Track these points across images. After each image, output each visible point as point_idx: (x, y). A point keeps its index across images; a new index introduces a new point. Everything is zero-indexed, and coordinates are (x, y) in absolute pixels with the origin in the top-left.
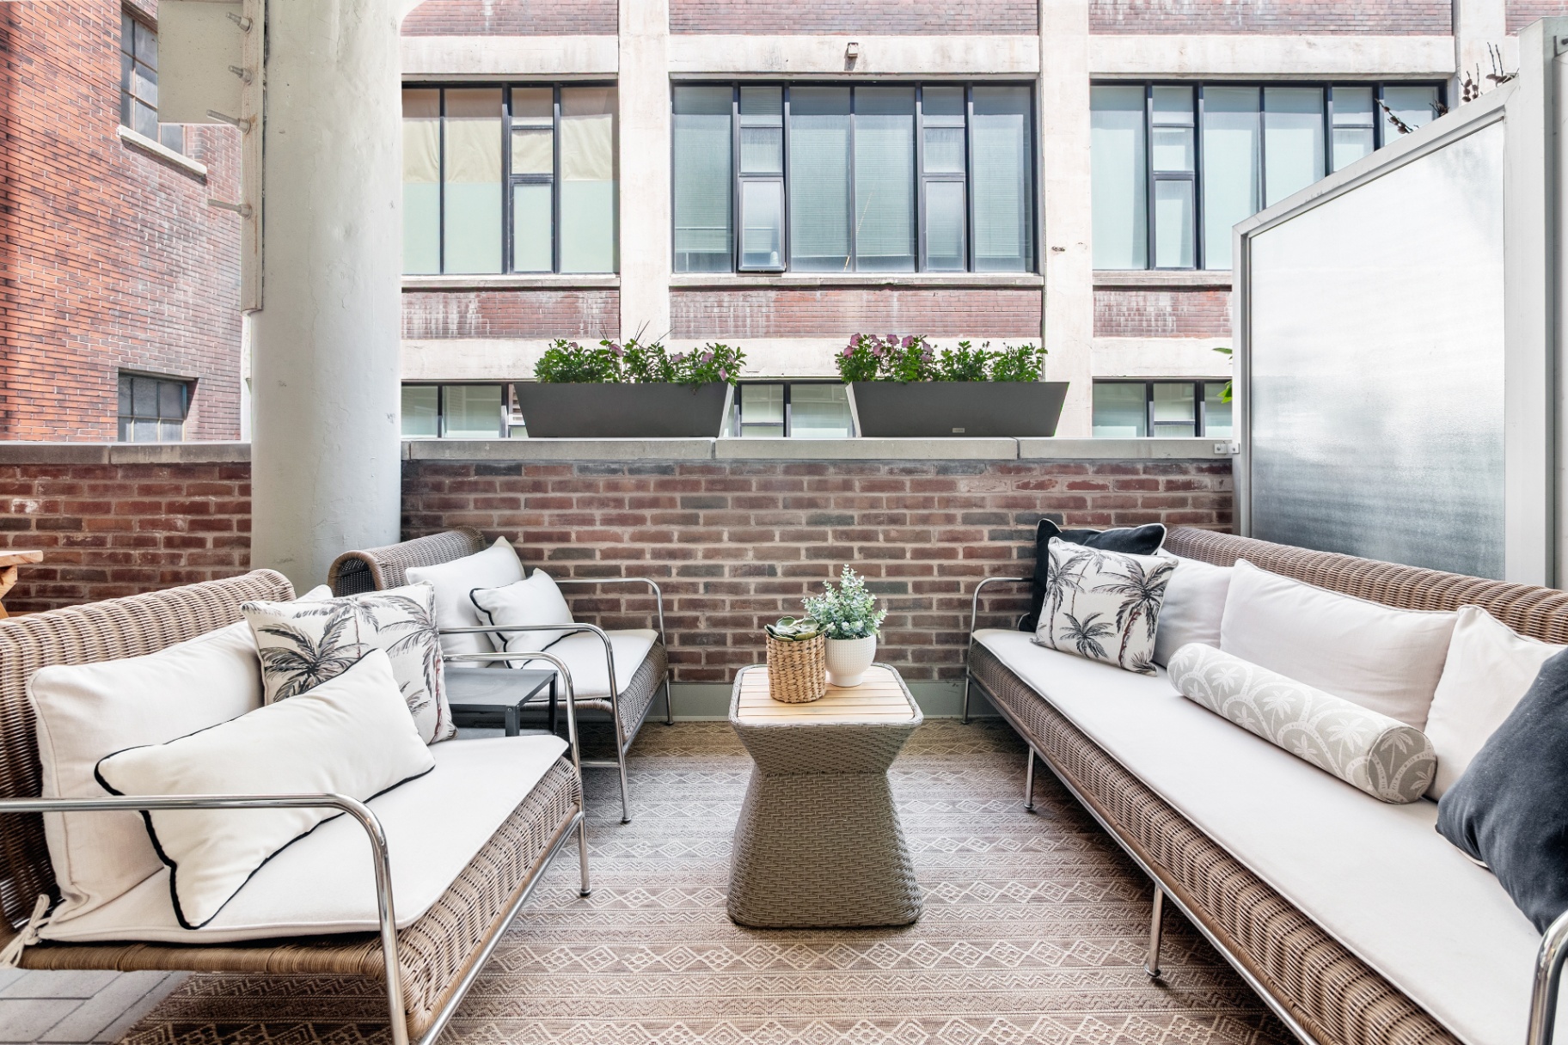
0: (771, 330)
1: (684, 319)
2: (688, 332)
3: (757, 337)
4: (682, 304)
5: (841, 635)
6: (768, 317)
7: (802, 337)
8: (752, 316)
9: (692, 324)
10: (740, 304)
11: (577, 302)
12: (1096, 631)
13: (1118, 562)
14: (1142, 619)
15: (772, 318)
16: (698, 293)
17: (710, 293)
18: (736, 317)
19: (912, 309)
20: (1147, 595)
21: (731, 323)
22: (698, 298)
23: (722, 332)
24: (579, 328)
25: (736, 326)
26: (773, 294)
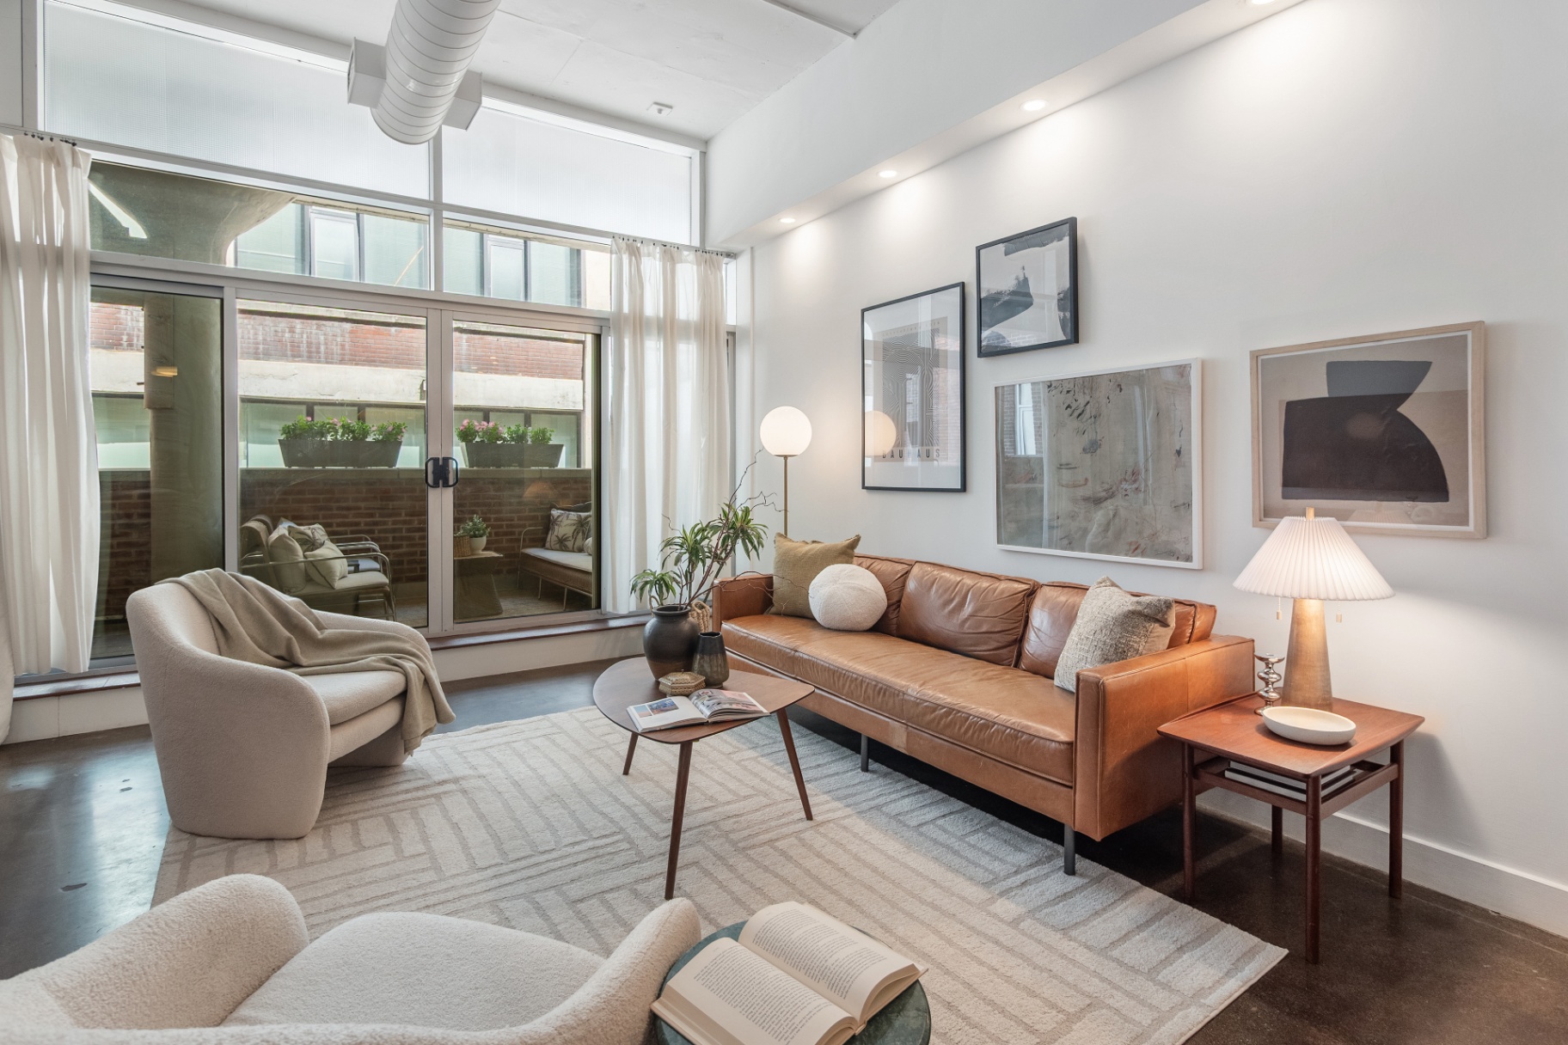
0: (347, 357)
1: (251, 341)
2: (256, 353)
3: (332, 363)
4: (249, 327)
5: (475, 536)
6: (343, 346)
7: (377, 366)
8: (326, 344)
9: (261, 347)
10: (314, 331)
11: (119, 313)
12: (566, 540)
13: (573, 515)
14: (580, 534)
15: (347, 347)
16: (268, 318)
17: (280, 319)
18: (309, 344)
19: (479, 350)
20: (582, 526)
21: (304, 348)
22: (267, 323)
23: (294, 356)
24: (122, 339)
25: (310, 352)
26: (348, 326)
